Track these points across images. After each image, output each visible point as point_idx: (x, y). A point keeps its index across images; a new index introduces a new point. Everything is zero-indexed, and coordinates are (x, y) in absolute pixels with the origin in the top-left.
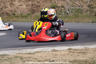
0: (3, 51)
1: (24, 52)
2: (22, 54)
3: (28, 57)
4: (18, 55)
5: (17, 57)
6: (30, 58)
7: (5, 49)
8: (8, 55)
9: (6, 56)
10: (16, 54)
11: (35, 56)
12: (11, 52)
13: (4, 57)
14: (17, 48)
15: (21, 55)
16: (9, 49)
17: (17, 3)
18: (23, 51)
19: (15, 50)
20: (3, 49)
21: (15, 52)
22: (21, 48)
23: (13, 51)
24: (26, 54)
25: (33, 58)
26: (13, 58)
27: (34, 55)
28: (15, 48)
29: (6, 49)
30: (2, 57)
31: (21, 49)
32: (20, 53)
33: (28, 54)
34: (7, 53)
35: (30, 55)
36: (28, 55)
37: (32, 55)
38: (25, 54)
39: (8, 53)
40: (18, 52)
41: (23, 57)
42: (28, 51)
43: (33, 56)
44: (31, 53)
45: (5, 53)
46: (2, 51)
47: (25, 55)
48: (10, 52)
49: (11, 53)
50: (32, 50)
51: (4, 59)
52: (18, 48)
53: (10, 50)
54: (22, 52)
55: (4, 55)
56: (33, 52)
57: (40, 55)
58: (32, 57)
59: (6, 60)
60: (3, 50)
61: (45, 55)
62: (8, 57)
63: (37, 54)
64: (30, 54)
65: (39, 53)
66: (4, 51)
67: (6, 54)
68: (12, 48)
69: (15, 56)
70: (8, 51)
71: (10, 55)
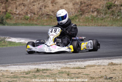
0: (44, 65)
1: (72, 66)
2: (69, 68)
3: (77, 73)
4: (64, 70)
5: (62, 73)
6: (79, 73)
7: (46, 62)
8: (51, 70)
9: (48, 71)
10: (61, 69)
11: (87, 71)
12: (55, 65)
13: (46, 73)
14: (62, 61)
15: (67, 70)
16: (51, 62)
18: (70, 65)
19: (60, 63)
20: (44, 62)
21: (60, 67)
22: (68, 60)
23: (57, 64)
24: (74, 68)
25: (84, 73)
26: (57, 74)
27: (85, 70)
28: (59, 61)
29: (48, 62)
30: (43, 72)
31: (68, 62)
32: (66, 68)
33: (77, 68)
34: (49, 67)
35: (80, 70)
36: (77, 70)
37: (82, 70)
38: (72, 68)
39: (51, 67)
40: (64, 65)
41: (71, 73)
42: (77, 64)
43: (83, 71)
44: (81, 67)
45: (47, 67)
47: (73, 70)
48: (54, 66)
49: (55, 68)
50: (82, 63)
51: (45, 74)
53: (53, 63)
54: (68, 66)
55: (45, 70)
56: (84, 66)
57: (93, 71)
59: (48, 76)
60: (43, 63)
62: (51, 72)
63: (89, 69)
64: (79, 68)
65: (92, 68)
66: (46, 65)
68: (55, 61)
69: (59, 71)
70: (50, 65)
71: (53, 70)
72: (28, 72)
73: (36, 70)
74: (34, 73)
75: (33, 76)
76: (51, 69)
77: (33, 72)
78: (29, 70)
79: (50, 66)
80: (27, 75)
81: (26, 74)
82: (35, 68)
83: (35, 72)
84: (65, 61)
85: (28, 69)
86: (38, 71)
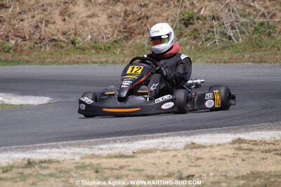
0: (44, 150)
1: (105, 153)
2: (99, 157)
3: (117, 167)
4: (87, 161)
5: (83, 167)
6: (121, 168)
7: (49, 144)
8: (58, 162)
9: (54, 164)
10: (82, 158)
11: (138, 162)
12: (68, 152)
13: (47, 168)
14: (84, 141)
15: (95, 161)
16: (60, 143)
17: (80, 10)
18: (102, 149)
19: (79, 145)
20: (44, 144)
21: (78, 154)
22: (96, 140)
23: (72, 148)
24: (110, 157)
25: (132, 168)
26: (72, 170)
27: (134, 159)
28: (78, 141)
29: (53, 143)
30: (41, 167)
31: (96, 144)
32: (93, 156)
33: (116, 157)
34: (55, 155)
35: (123, 162)
36: (116, 160)
37: (127, 159)
38: (107, 157)
39: (59, 155)
40: (87, 151)
41: (103, 167)
42: (116, 148)
43: (129, 163)
44: (124, 154)
45: (50, 154)
46: (39, 151)
47: (108, 160)
48: (65, 153)
49: (68, 157)
50: (127, 145)
52: (88, 141)
53: (64, 146)
54: (98, 152)
55: (45, 161)
56: (131, 152)
57: (153, 161)
58: (129, 166)
59: (51, 175)
60: (42, 147)
61: (165, 160)
62: (58, 166)
63: (142, 157)
64: (121, 156)
65: (150, 155)
66: (47, 150)
67: (53, 158)
68: (69, 142)
69: (78, 163)
70: (58, 150)
71: (64, 161)
72: (7, 167)
73: (26, 162)
74: (20, 170)
75: (19, 175)
76: (58, 159)
77: (18, 167)
78: (11, 163)
79: (57, 153)
80: (5, 175)
81: (4, 172)
82: (24, 159)
83: (23, 167)
84: (91, 140)
85: (7, 161)
86: (30, 163)
